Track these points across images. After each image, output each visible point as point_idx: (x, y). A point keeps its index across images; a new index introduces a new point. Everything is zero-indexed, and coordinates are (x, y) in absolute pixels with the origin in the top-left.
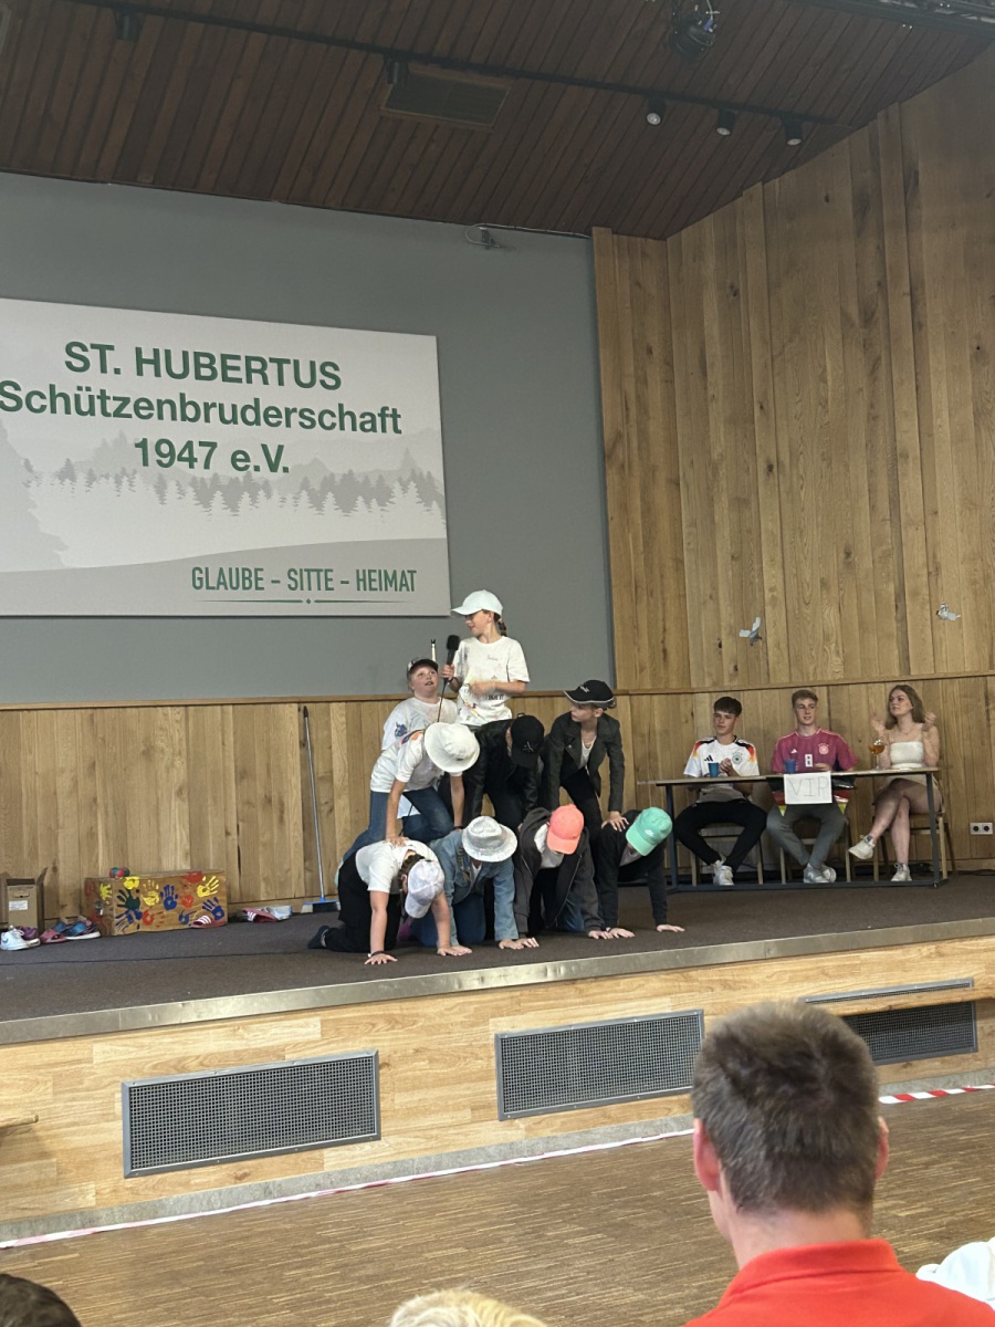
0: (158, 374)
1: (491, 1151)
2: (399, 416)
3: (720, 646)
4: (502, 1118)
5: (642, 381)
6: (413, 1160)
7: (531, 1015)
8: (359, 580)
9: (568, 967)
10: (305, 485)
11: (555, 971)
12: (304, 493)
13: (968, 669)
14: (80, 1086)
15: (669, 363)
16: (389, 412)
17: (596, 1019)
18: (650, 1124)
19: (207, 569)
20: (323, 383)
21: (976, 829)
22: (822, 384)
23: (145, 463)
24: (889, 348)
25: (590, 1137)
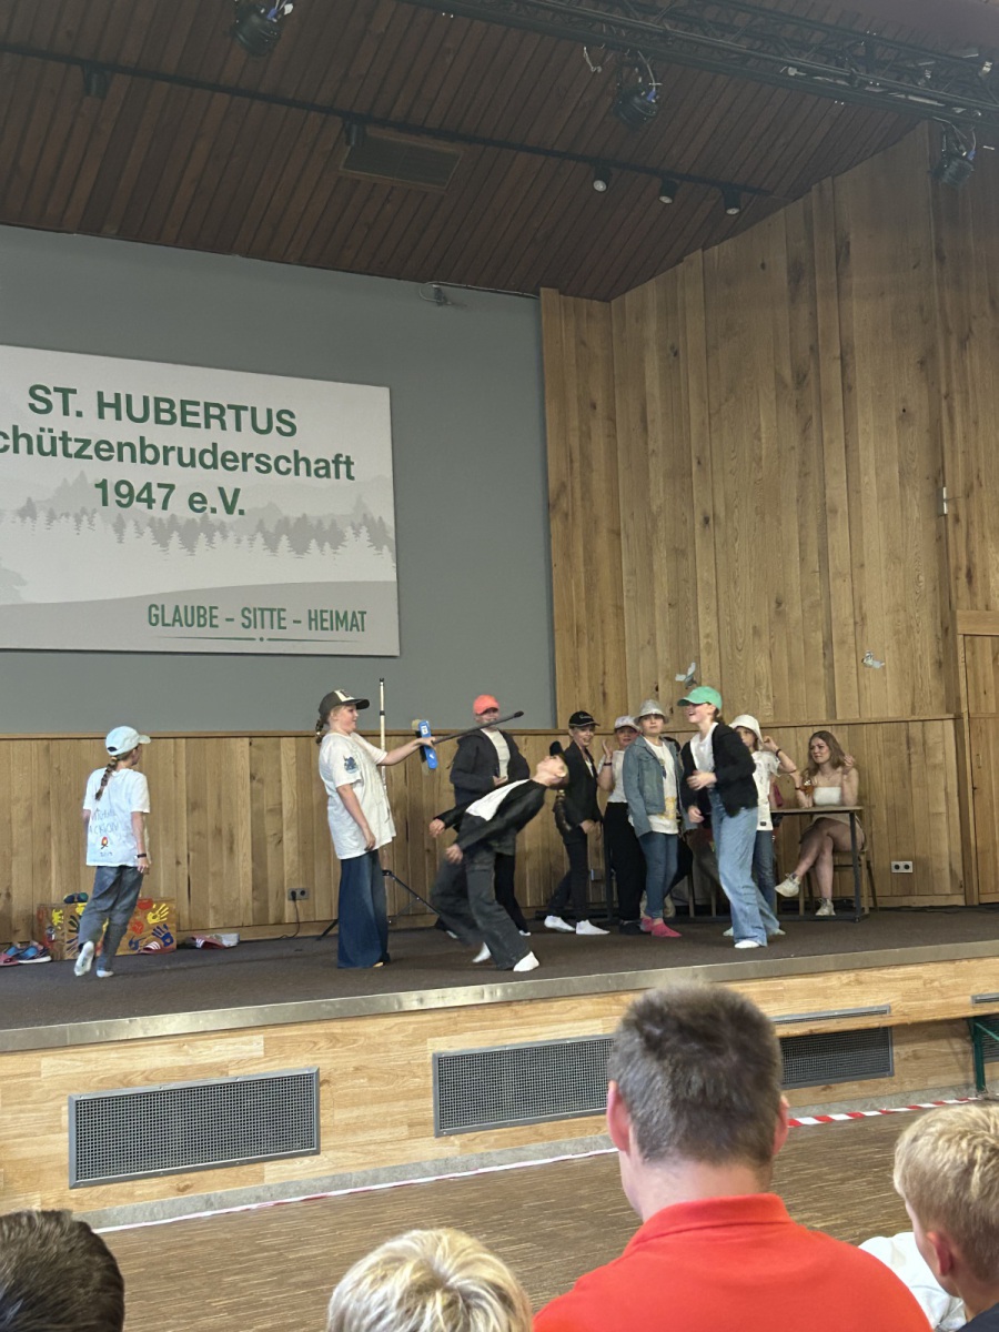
0: (118, 417)
1: (427, 1166)
2: (353, 463)
3: (657, 689)
4: (438, 1135)
5: (586, 435)
6: (351, 1174)
7: (468, 1035)
8: (311, 620)
9: (504, 990)
10: (260, 527)
11: (491, 993)
12: (259, 536)
13: (891, 714)
14: (30, 1099)
15: (611, 419)
16: (343, 459)
17: (529, 1039)
18: (582, 1142)
19: (163, 606)
20: (279, 429)
21: (897, 867)
22: (756, 442)
23: (105, 503)
24: (819, 409)
25: (523, 1153)
